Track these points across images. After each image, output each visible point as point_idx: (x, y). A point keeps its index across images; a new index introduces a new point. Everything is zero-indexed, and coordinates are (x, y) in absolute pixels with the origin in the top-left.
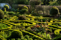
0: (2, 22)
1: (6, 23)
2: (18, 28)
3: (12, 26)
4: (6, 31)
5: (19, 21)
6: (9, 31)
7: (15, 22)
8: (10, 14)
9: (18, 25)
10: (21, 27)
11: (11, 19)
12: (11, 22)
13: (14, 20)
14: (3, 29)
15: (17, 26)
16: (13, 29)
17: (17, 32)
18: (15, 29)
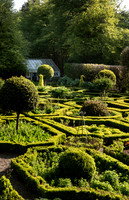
0: (30, 119)
1: (44, 122)
2: (80, 144)
3: (60, 134)
4: (43, 151)
5: (85, 119)
6: (52, 150)
7: (72, 121)
8: (55, 94)
9: (81, 132)
10: (89, 141)
11: (60, 113)
12: (58, 120)
13: (68, 113)
14: (33, 143)
15: (79, 136)
16: (63, 144)
17: (77, 155)
18: (69, 145)
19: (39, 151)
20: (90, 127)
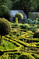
0: (8, 39)
2: (30, 51)
4: (12, 54)
6: (16, 54)
7: (28, 40)
10: (35, 50)
11: (23, 36)
13: (27, 36)
14: (8, 50)
19: (9, 54)
20: (37, 44)
